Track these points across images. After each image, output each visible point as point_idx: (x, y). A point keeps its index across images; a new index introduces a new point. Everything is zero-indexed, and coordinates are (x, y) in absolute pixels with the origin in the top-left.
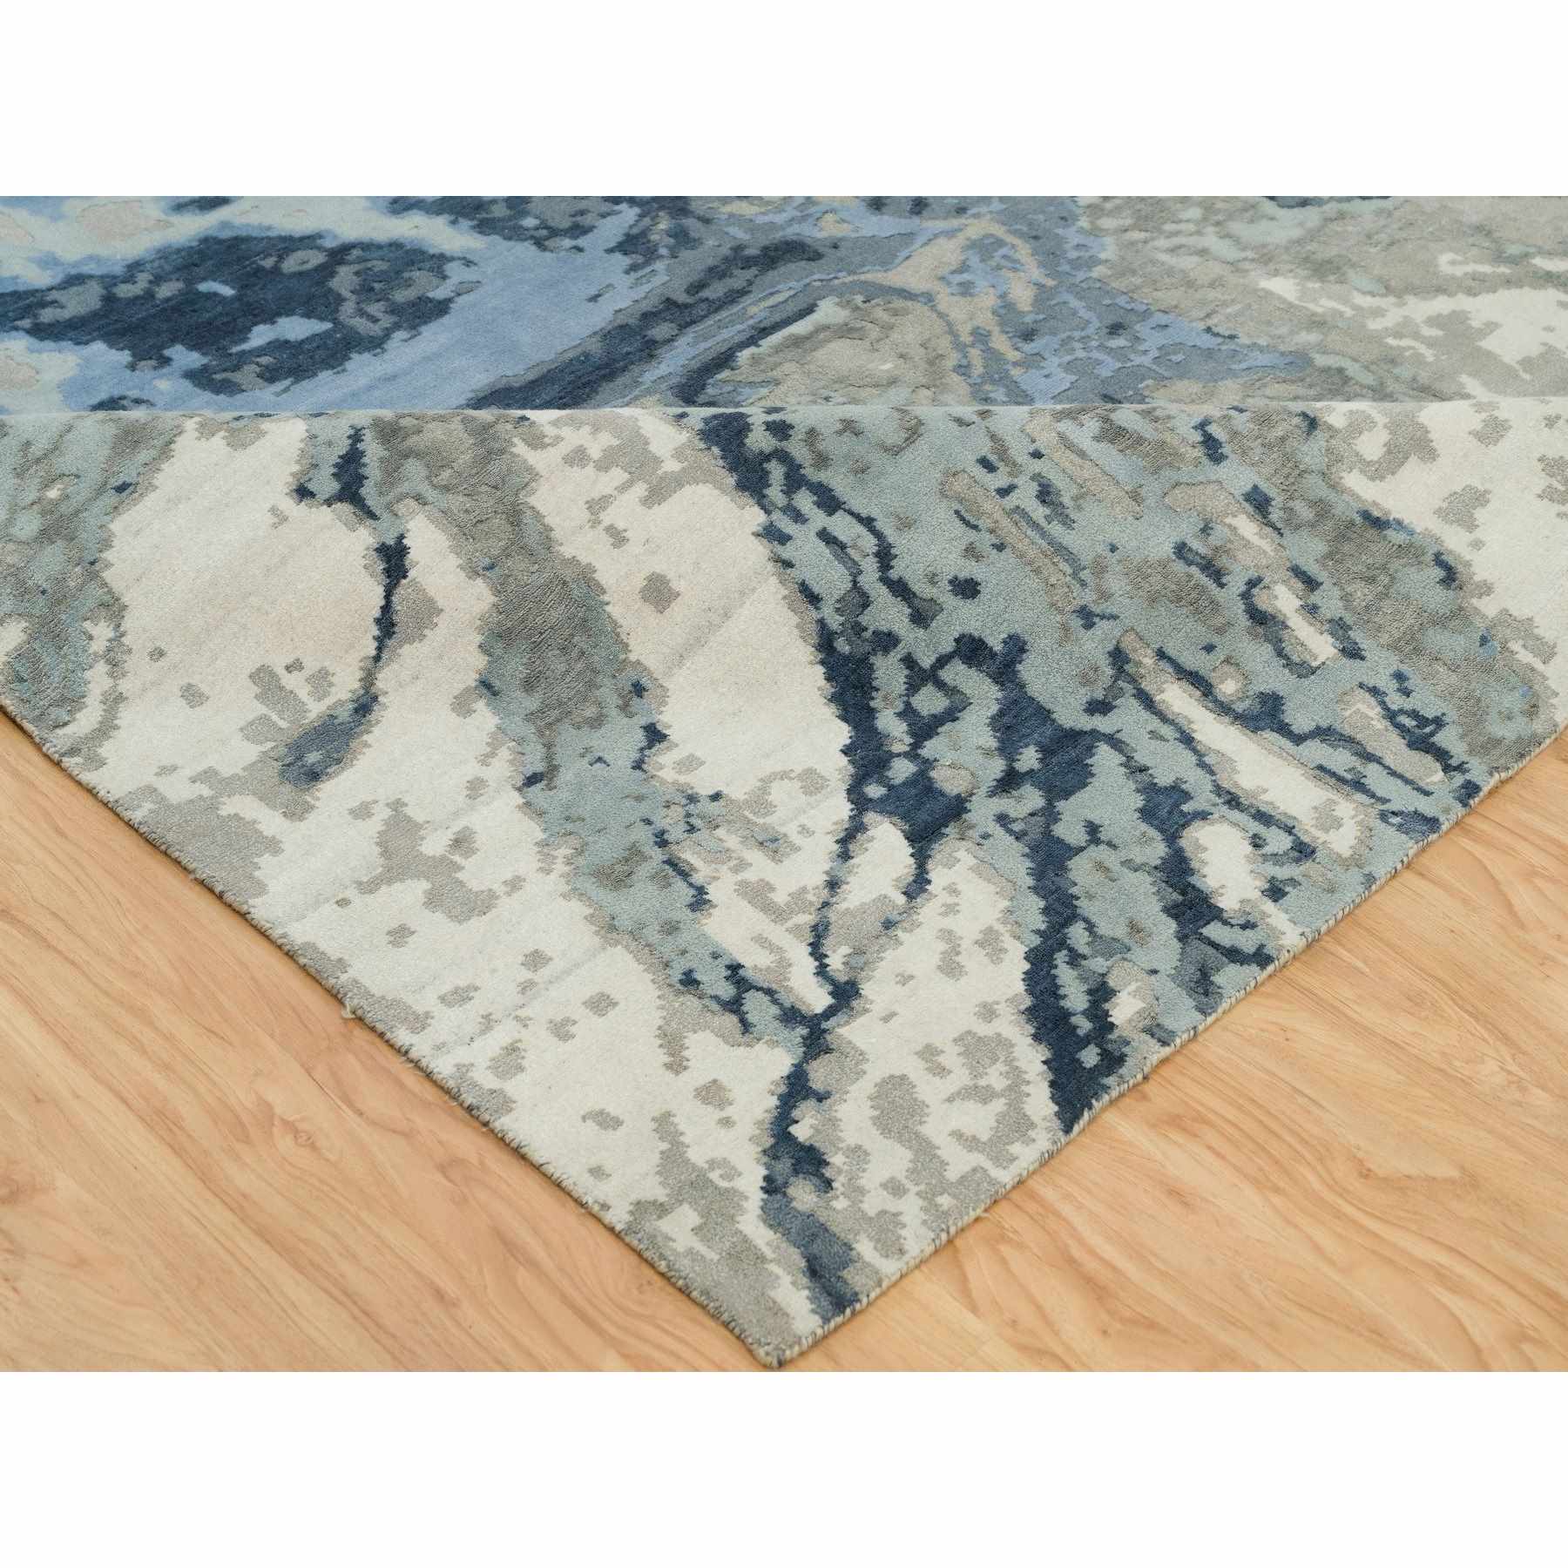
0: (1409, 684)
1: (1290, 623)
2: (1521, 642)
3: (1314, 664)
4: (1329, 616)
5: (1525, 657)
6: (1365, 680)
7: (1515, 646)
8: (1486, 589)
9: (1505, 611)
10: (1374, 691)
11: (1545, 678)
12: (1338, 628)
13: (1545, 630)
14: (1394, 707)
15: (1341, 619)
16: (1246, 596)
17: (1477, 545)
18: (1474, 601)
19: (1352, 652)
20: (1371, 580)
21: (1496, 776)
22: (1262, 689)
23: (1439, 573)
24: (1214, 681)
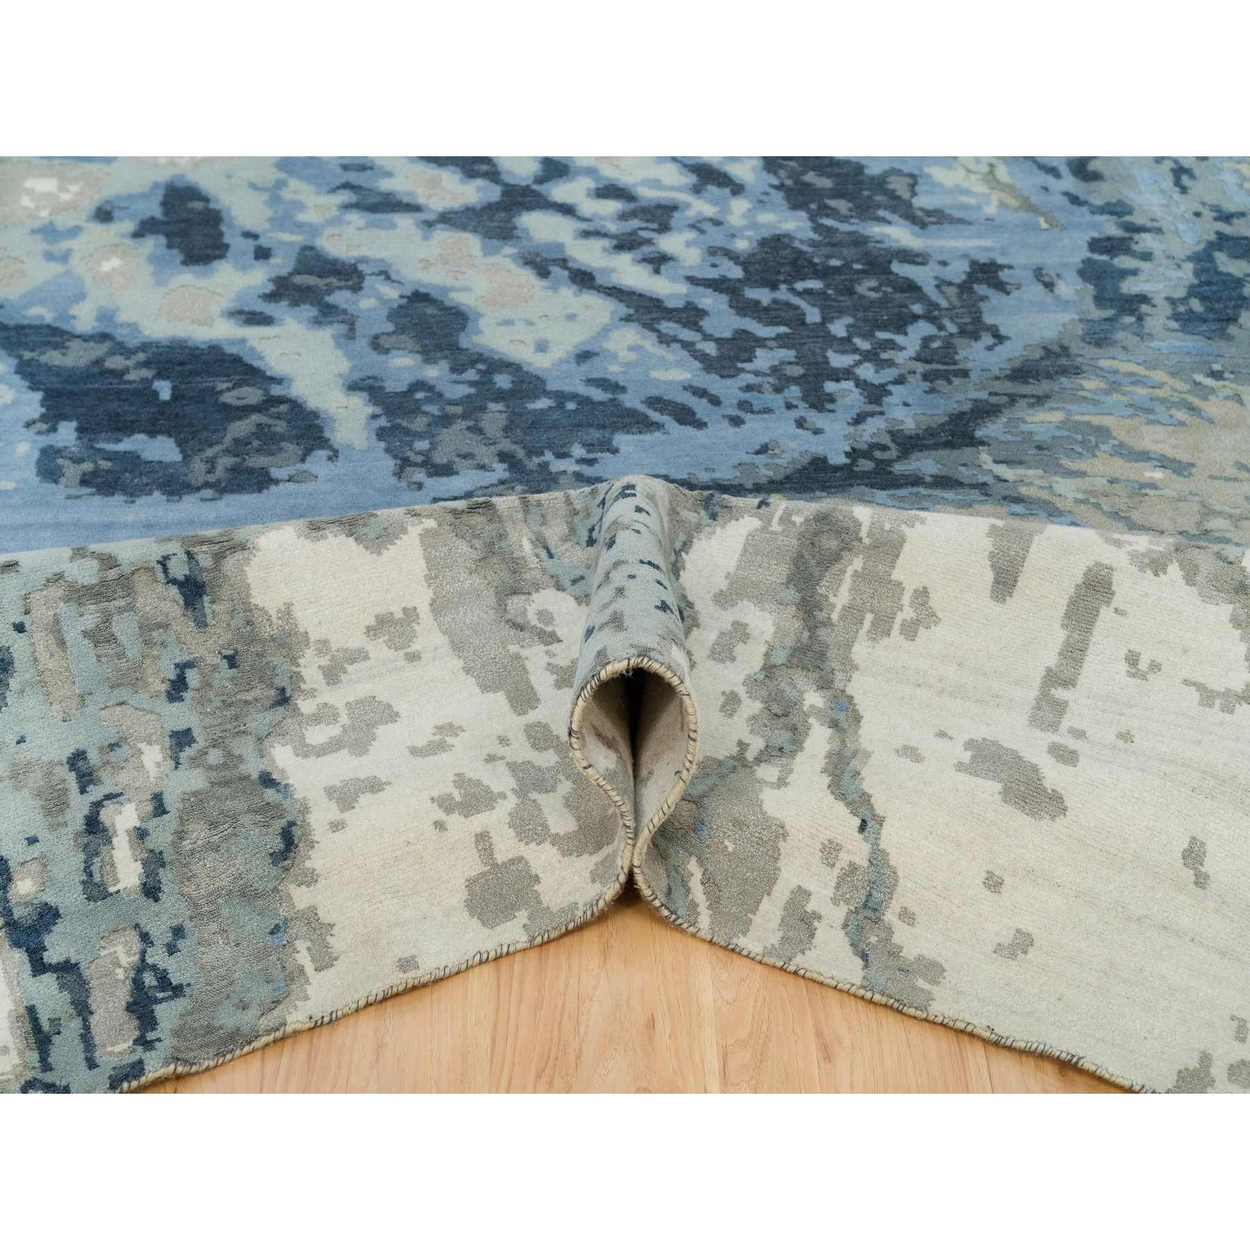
0: (181, 944)
1: (115, 841)
2: (308, 944)
3: (112, 889)
4: (151, 846)
5: (303, 958)
6: (143, 922)
7: (301, 945)
8: (310, 879)
9: (313, 910)
10: (145, 937)
11: (307, 982)
12: (154, 862)
13: (337, 943)
14: (150, 961)
15: (161, 853)
16: (98, 805)
17: (336, 826)
18: (292, 887)
19: (151, 891)
20: (213, 825)
21: (172, 1067)
22: (48, 900)
23: (278, 844)
24: (15, 876)
